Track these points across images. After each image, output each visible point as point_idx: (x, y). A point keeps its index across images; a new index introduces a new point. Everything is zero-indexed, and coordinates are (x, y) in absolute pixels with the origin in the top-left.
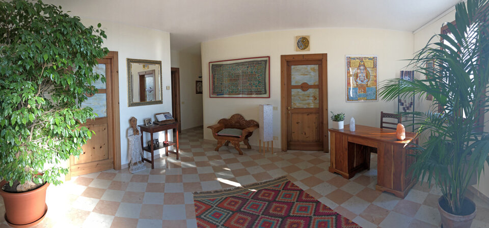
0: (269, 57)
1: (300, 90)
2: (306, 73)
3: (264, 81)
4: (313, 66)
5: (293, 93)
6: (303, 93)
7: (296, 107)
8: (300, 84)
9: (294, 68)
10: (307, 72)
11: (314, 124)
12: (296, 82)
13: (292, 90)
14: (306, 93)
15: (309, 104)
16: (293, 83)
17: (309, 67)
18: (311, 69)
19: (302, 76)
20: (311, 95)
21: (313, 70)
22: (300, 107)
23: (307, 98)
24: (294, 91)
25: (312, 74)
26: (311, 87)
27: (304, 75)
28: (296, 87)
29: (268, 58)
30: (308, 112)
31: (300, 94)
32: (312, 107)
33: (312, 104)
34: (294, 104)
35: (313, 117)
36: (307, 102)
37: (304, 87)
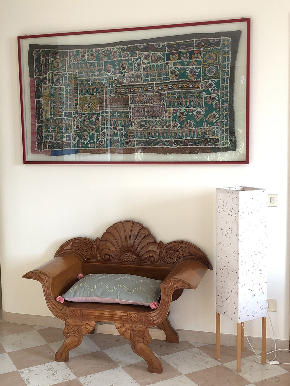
0: (248, 21)
3: (226, 105)
29: (244, 25)
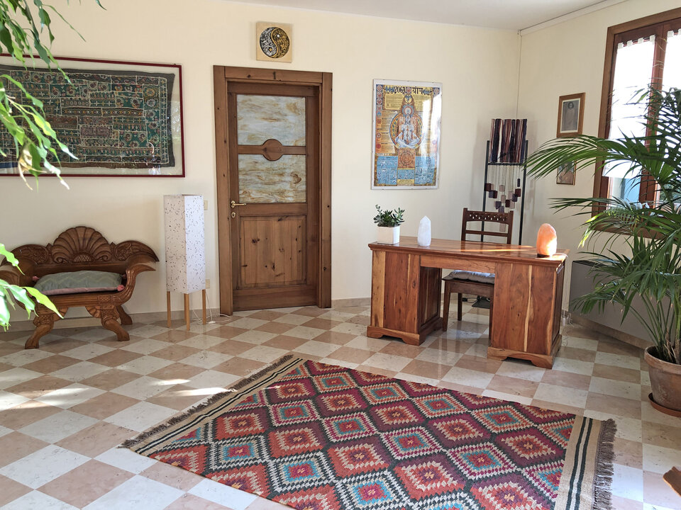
0: (179, 67)
1: (260, 158)
2: (276, 116)
3: (165, 131)
4: (292, 100)
5: (241, 165)
6: (268, 164)
7: (250, 200)
8: (260, 143)
9: (243, 102)
10: (279, 113)
11: (295, 242)
12: (251, 137)
13: (240, 157)
14: (276, 164)
15: (281, 193)
16: (242, 140)
17: (284, 102)
18: (289, 107)
19: (266, 122)
20: (288, 171)
21: (294, 108)
22: (261, 201)
23: (277, 178)
24: (244, 161)
25: (292, 118)
26: (287, 150)
27: (272, 119)
28: (251, 150)
29: (176, 70)
30: (280, 212)
31: (260, 167)
32: (290, 200)
33: (291, 194)
34: (245, 192)
35: (293, 225)
36: (278, 187)
37: (271, 150)
